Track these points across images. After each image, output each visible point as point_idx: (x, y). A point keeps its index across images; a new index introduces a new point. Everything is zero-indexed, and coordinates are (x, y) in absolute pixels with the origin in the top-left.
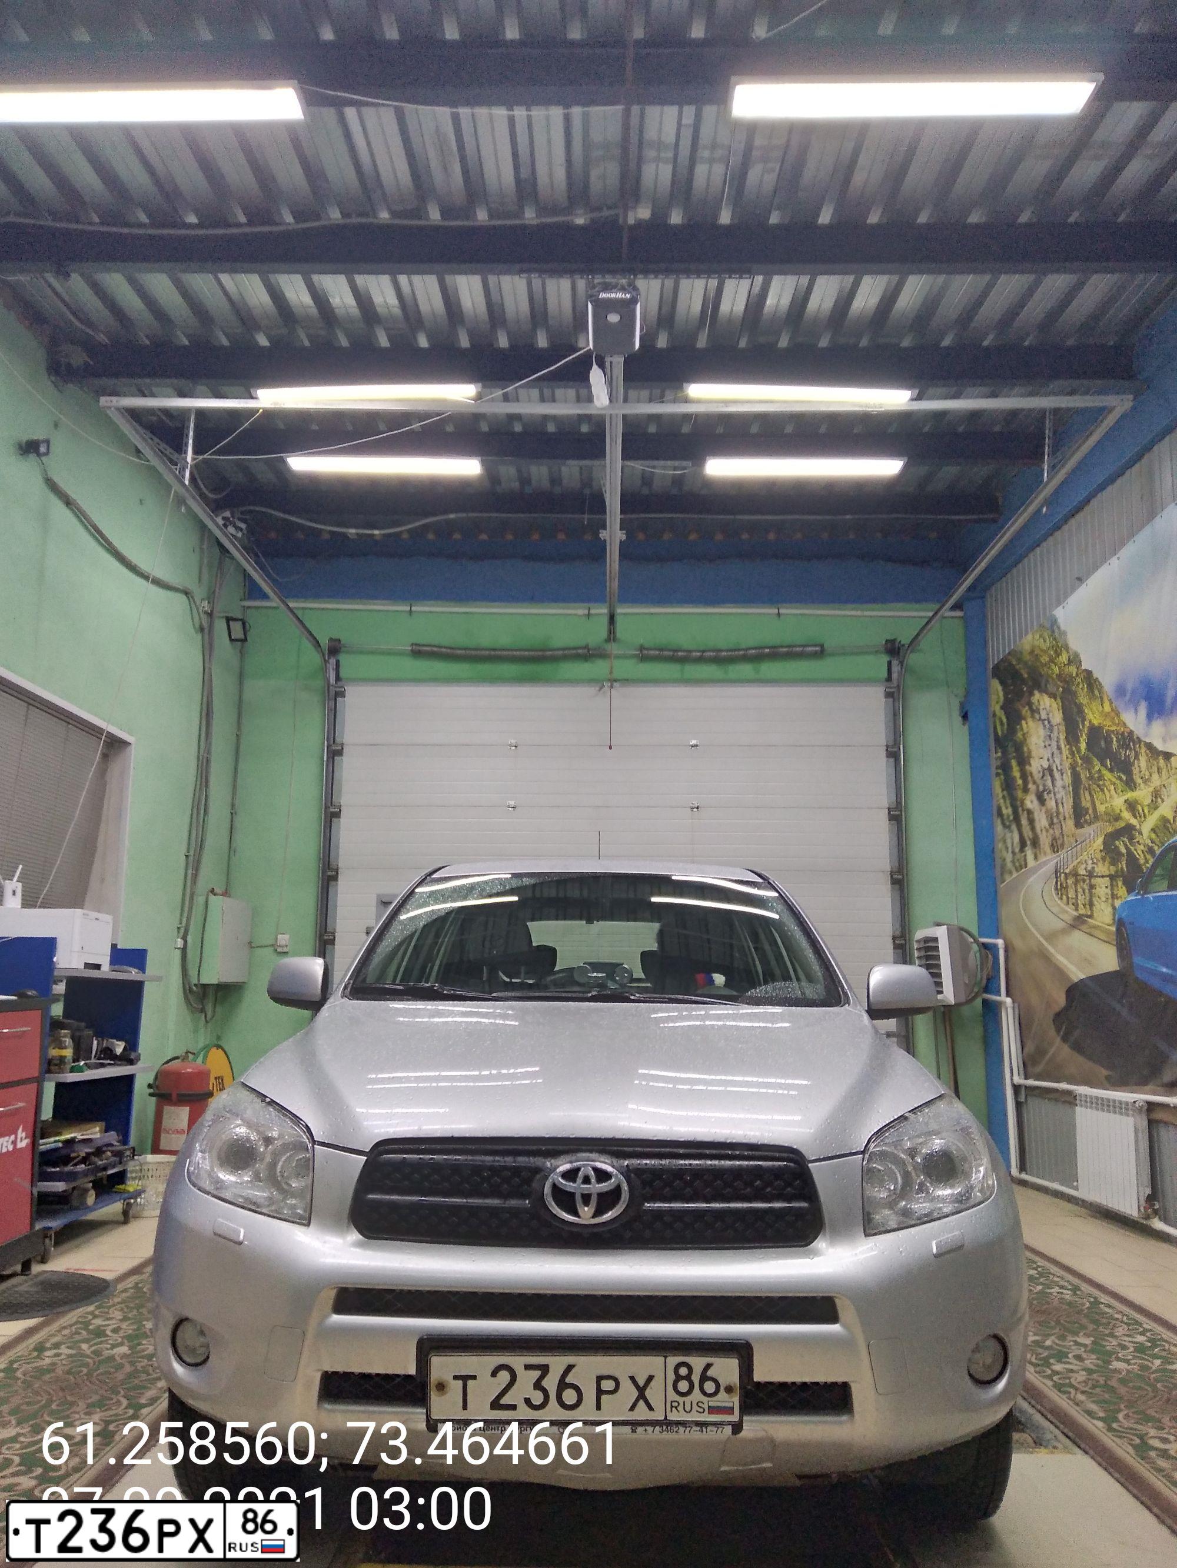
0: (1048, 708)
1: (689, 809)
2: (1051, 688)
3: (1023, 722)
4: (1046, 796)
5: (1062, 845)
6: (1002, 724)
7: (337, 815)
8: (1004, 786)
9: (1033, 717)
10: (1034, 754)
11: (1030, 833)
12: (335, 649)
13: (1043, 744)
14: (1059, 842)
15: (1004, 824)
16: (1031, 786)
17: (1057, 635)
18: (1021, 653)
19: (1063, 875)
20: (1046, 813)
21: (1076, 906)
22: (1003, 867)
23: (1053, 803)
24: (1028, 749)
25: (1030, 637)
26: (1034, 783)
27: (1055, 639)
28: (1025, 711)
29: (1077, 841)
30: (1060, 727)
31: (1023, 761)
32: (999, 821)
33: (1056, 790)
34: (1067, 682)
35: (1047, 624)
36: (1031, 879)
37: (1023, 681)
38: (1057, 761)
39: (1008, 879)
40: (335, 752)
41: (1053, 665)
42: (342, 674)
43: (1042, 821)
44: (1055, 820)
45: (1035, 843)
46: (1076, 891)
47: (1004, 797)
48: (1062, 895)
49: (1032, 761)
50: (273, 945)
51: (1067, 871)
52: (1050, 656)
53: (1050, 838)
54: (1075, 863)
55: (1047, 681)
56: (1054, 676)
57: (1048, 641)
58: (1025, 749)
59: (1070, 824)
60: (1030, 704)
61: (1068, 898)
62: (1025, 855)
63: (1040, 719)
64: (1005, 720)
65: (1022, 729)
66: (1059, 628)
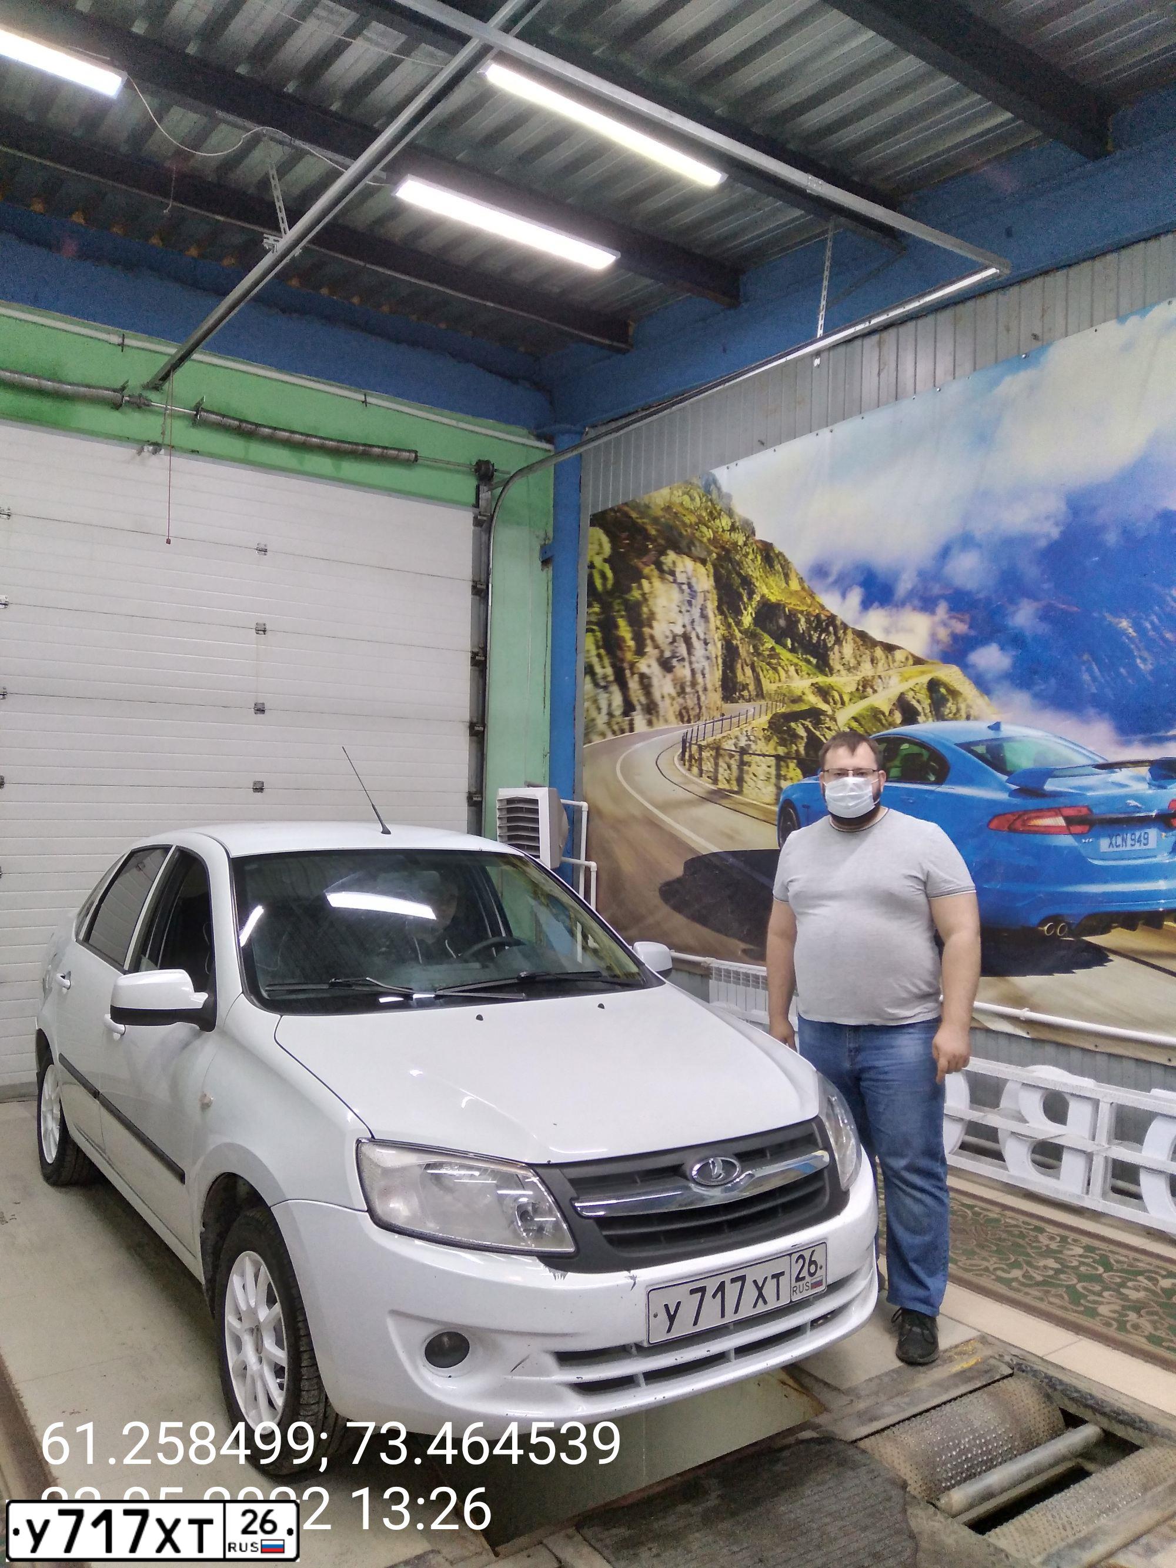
0: (690, 573)
1: (254, 631)
2: (697, 551)
3: (645, 582)
4: (674, 662)
5: (698, 717)
6: (604, 576)
8: (601, 643)
9: (662, 579)
10: (659, 616)
11: (643, 700)
13: (678, 609)
14: (692, 713)
15: (596, 685)
16: (649, 648)
17: (714, 496)
18: (648, 507)
19: (694, 748)
20: (673, 680)
21: (715, 781)
22: (590, 727)
23: (687, 672)
24: (650, 610)
25: (665, 492)
26: (656, 647)
27: (711, 500)
28: (649, 570)
29: (723, 715)
30: (709, 596)
31: (639, 621)
32: (588, 679)
33: (693, 659)
34: (728, 551)
35: (700, 483)
36: (638, 745)
37: (647, 537)
38: (700, 629)
39: (597, 740)
41: (704, 529)
43: (663, 686)
44: (688, 690)
45: (651, 709)
46: (717, 765)
47: (599, 656)
48: (691, 766)
49: (655, 624)
51: (703, 743)
52: (700, 517)
53: (677, 708)
54: (719, 736)
55: (691, 543)
56: (705, 540)
57: (698, 499)
58: (645, 609)
59: (714, 697)
60: (659, 566)
61: (701, 771)
62: (632, 720)
63: (675, 581)
64: (610, 574)
65: (640, 587)
66: (719, 489)
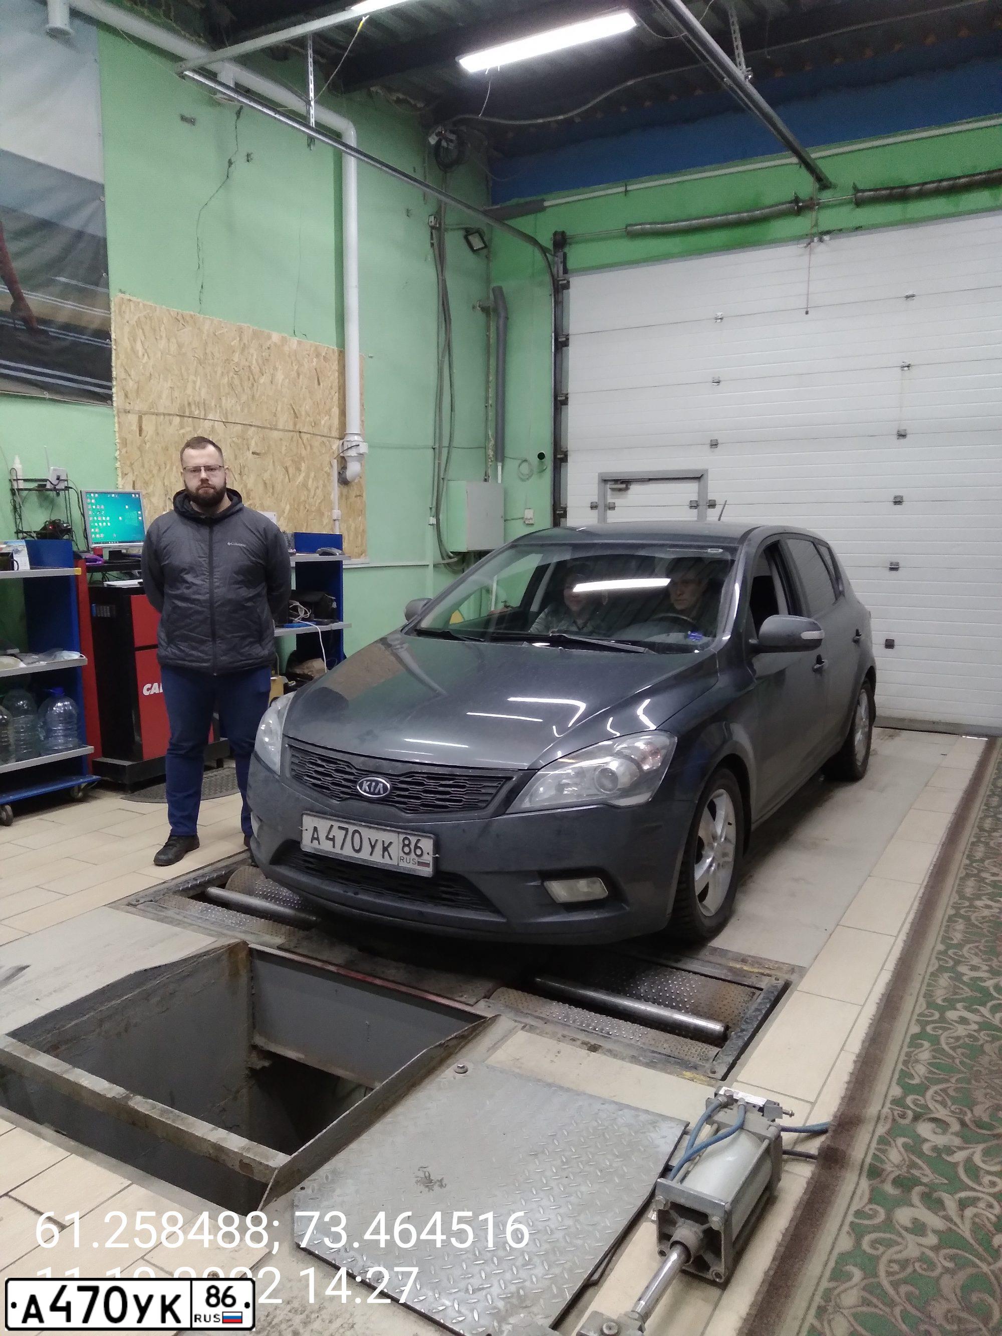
1: (899, 369)
7: (565, 402)
12: (561, 241)
40: (561, 343)
42: (570, 265)
50: (523, 518)
